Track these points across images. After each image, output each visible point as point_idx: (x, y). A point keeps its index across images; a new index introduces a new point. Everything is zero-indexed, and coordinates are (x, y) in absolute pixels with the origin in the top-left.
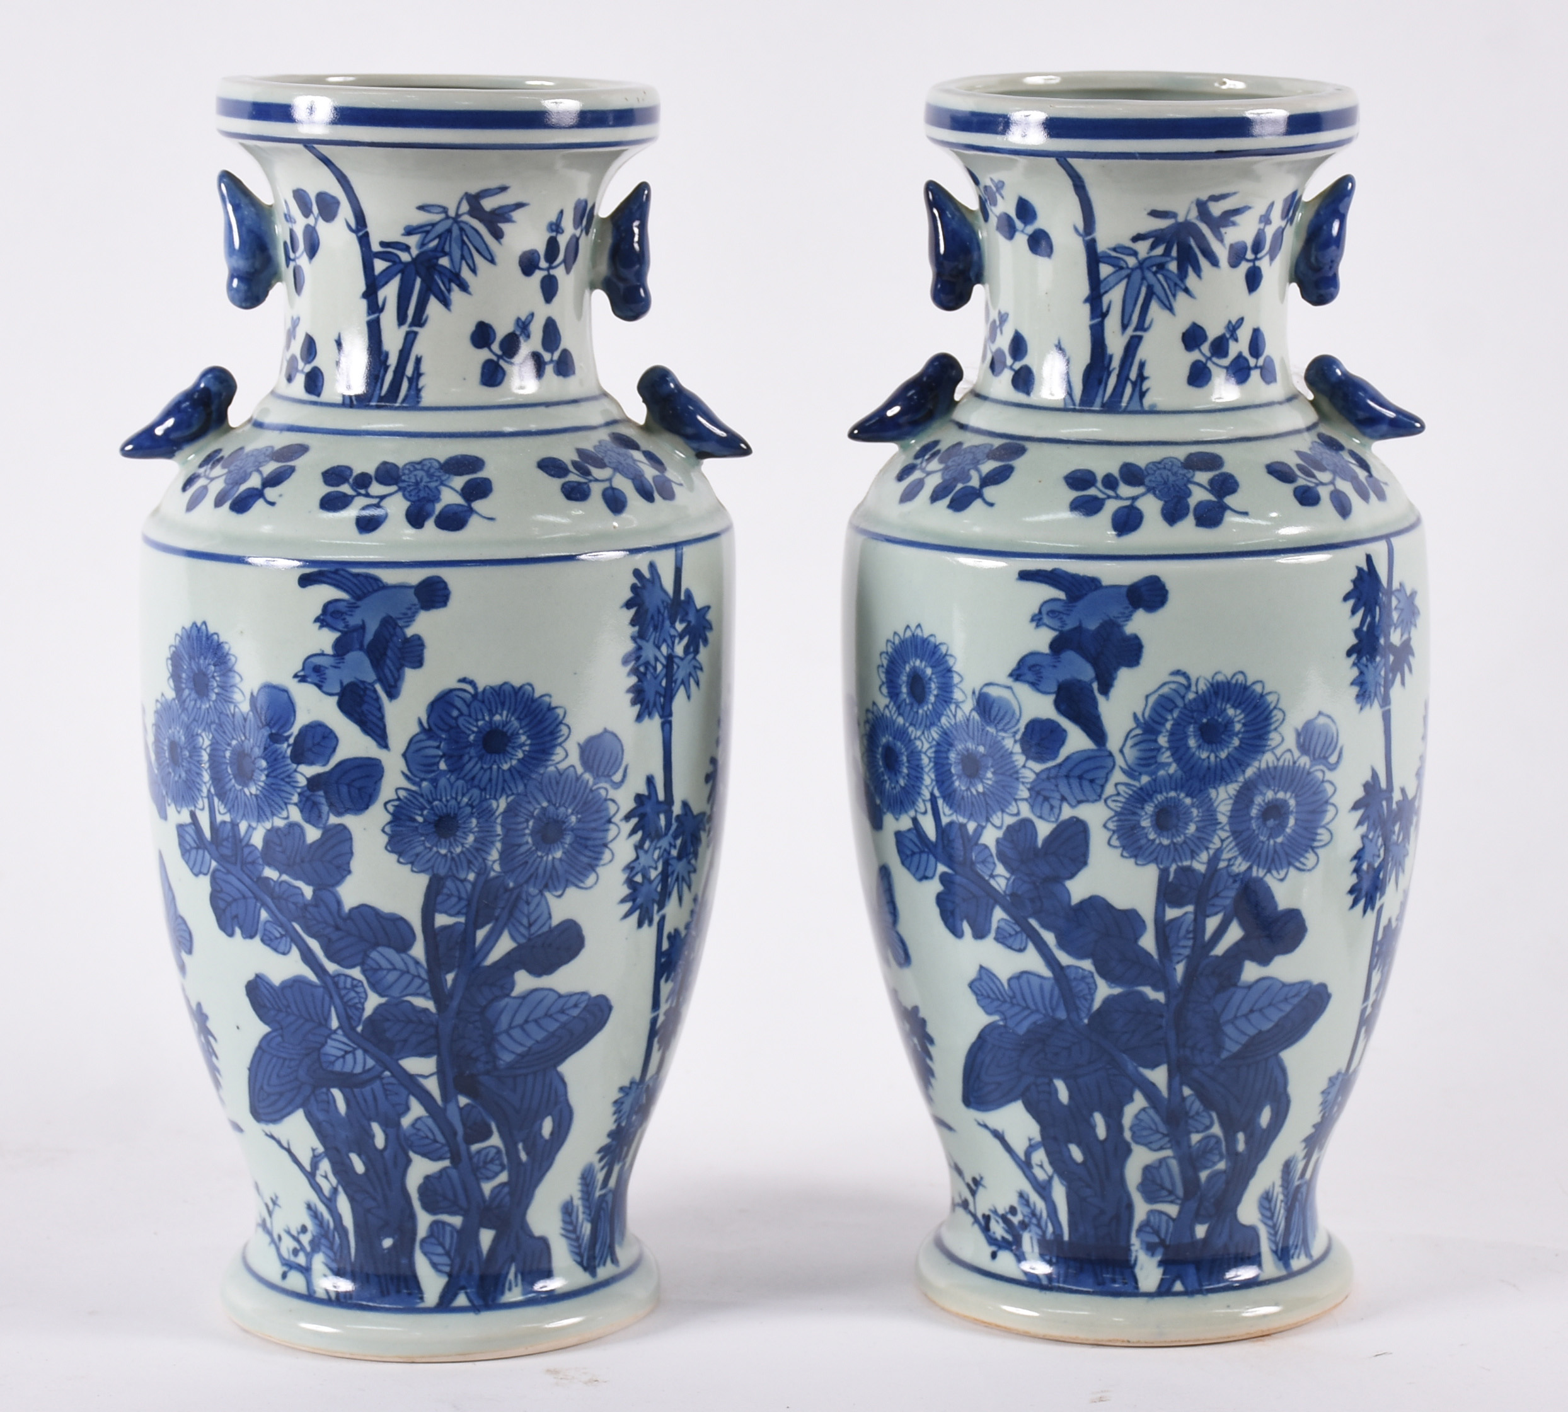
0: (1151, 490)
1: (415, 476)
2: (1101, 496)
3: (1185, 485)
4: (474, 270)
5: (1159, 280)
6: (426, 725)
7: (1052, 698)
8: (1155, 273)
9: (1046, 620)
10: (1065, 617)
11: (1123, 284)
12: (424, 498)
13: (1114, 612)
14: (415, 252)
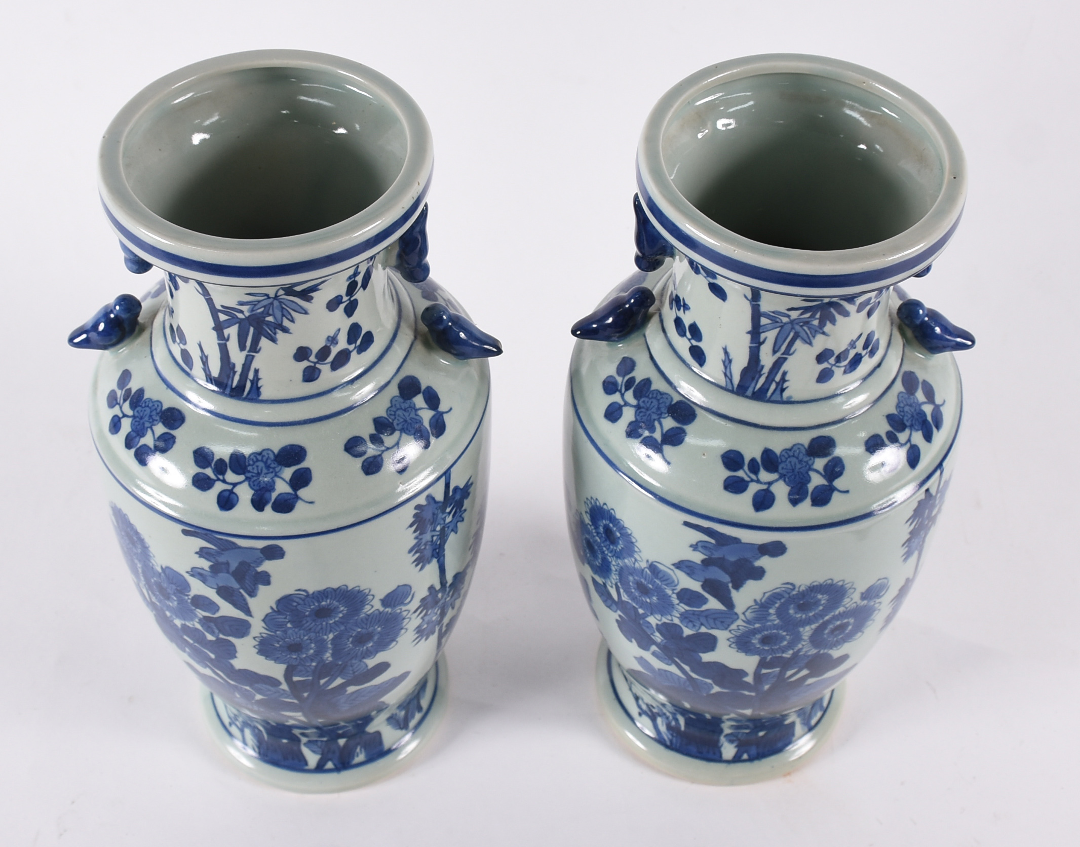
0: (782, 477)
1: (257, 466)
2: (747, 479)
3: (807, 473)
4: (292, 321)
5: (804, 330)
6: (276, 609)
7: (700, 583)
8: (801, 326)
9: (700, 549)
10: (713, 551)
11: (777, 330)
12: (263, 488)
13: (748, 555)
14: (247, 314)
